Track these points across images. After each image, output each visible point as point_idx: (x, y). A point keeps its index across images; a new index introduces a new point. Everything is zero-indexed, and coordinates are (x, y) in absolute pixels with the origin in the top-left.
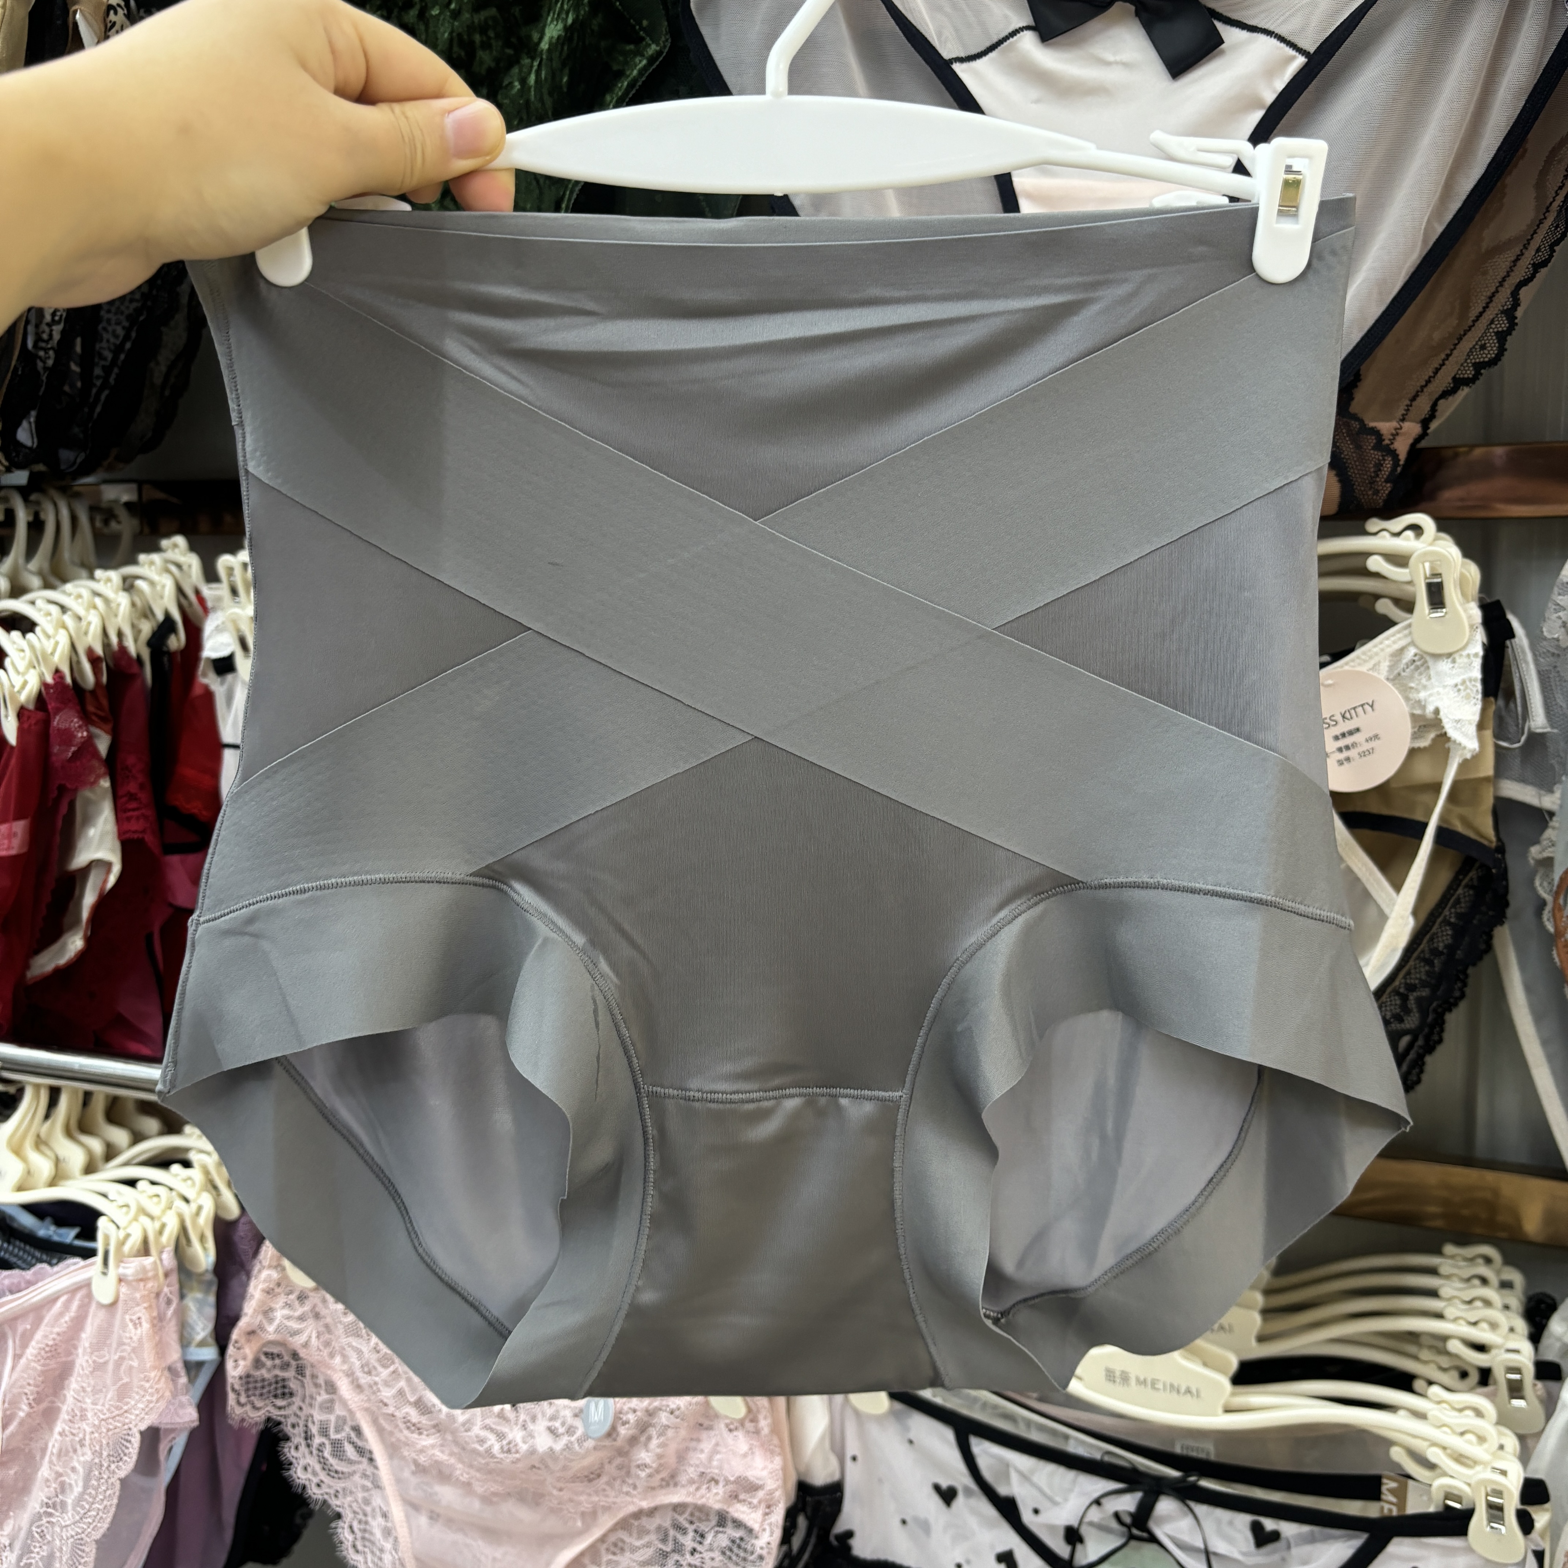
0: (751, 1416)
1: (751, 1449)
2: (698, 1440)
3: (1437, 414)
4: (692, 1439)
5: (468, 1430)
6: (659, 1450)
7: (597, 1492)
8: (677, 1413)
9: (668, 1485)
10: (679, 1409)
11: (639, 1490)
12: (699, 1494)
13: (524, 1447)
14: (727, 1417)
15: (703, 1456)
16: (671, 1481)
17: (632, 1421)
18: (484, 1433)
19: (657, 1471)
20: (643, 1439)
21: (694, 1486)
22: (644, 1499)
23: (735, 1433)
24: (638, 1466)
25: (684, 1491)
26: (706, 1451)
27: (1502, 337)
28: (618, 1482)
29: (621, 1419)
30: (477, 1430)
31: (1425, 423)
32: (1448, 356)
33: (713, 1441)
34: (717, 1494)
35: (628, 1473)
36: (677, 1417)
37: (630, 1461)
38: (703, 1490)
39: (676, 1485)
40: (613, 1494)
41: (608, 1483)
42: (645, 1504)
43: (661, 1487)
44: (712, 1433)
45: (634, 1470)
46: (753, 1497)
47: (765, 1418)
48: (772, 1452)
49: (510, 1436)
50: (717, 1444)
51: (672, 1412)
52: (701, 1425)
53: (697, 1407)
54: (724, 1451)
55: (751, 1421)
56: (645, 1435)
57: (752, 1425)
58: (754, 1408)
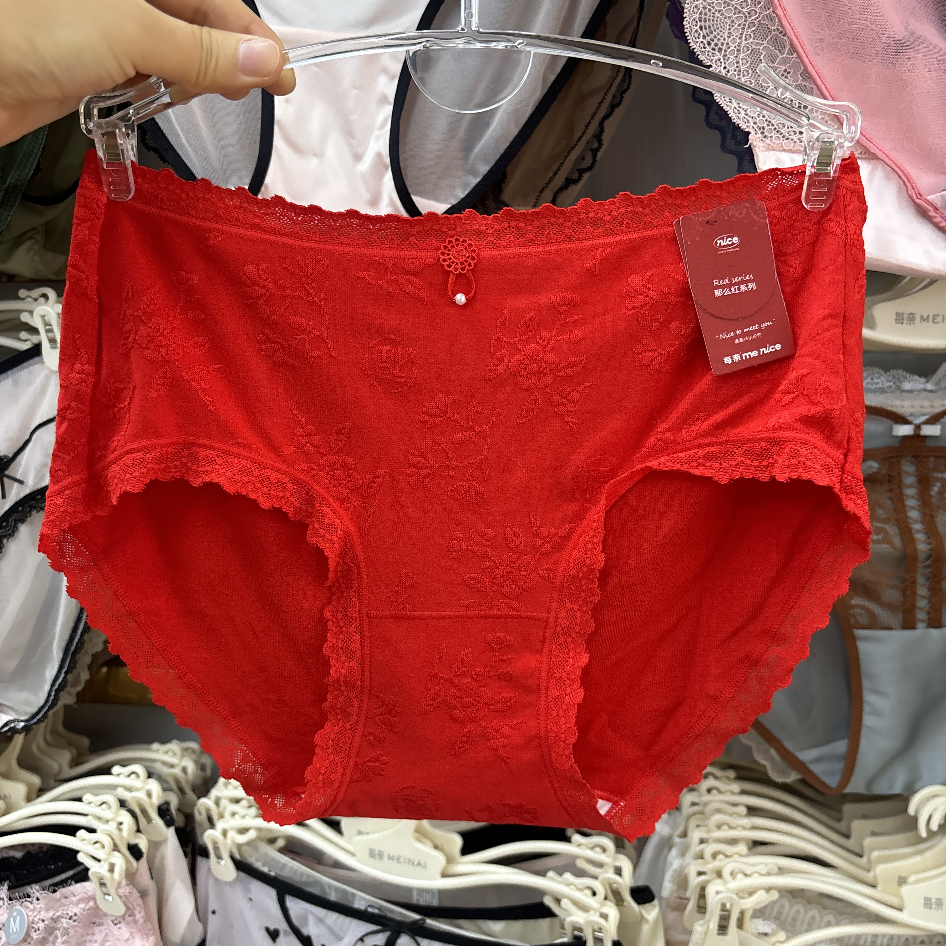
0: (129, 912)
1: (131, 935)
2: (93, 934)
4: (88, 934)
8: (74, 918)
10: (75, 915)
14: (112, 916)
15: (96, 945)
17: (41, 929)
20: (51, 939)
23: (119, 926)
26: (99, 941)
27: (594, 153)
29: (33, 928)
32: (562, 164)
33: (104, 934)
36: (75, 921)
44: (102, 928)
47: (140, 912)
50: (106, 935)
51: (71, 918)
52: (94, 923)
53: (90, 912)
54: (111, 939)
55: (130, 916)
56: (53, 936)
57: (131, 918)
58: (131, 907)
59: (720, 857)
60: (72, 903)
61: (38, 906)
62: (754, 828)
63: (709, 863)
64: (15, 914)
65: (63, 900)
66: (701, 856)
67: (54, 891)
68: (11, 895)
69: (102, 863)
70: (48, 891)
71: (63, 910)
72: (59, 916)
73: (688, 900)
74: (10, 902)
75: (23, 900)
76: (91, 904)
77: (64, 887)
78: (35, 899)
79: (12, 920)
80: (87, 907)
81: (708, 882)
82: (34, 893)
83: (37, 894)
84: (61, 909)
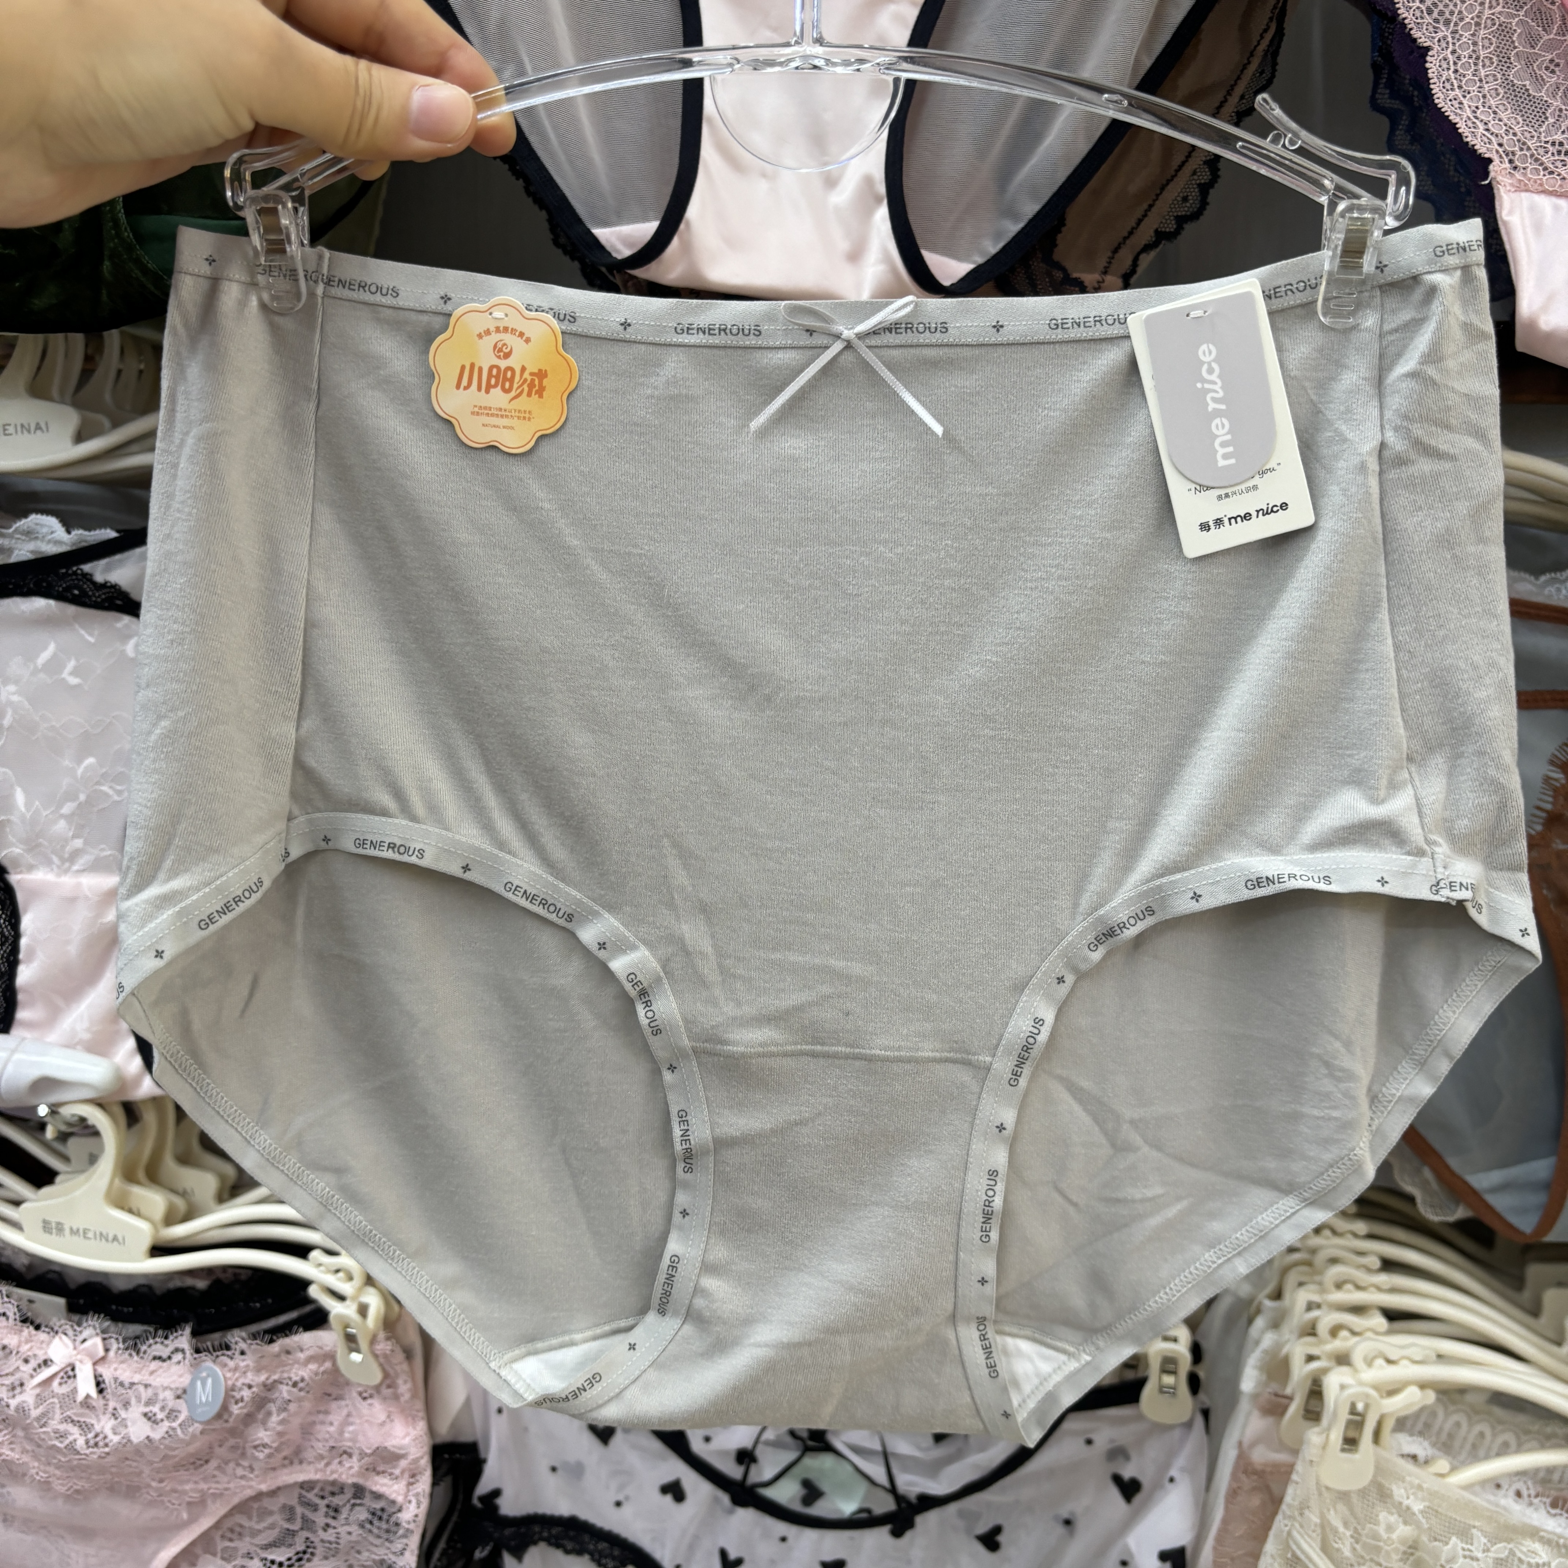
0: (388, 1381)
1: (389, 1417)
2: (327, 1412)
3: (1138, 268)
4: (319, 1412)
5: (44, 1425)
6: (280, 1428)
7: (205, 1480)
8: (301, 1385)
9: (291, 1463)
10: (303, 1380)
11: (256, 1473)
12: (329, 1470)
13: (116, 1439)
14: (359, 1385)
15: (332, 1429)
16: (295, 1458)
17: (246, 1399)
18: (62, 1427)
19: (278, 1450)
20: (260, 1416)
21: (323, 1463)
22: (264, 1481)
23: (369, 1401)
24: (255, 1447)
25: (311, 1468)
26: (336, 1423)
27: (1204, 190)
28: (232, 1465)
29: (233, 1397)
30: (55, 1423)
31: (1127, 279)
32: (1151, 206)
33: (345, 1412)
34: (351, 1468)
35: (243, 1455)
36: (301, 1390)
37: (246, 1442)
38: (334, 1465)
39: (301, 1462)
40: (226, 1479)
41: (219, 1468)
42: (264, 1487)
43: (284, 1466)
44: (343, 1403)
45: (250, 1451)
46: (394, 1467)
47: (405, 1382)
48: (414, 1418)
49: (98, 1428)
50: (349, 1415)
51: (295, 1385)
52: (329, 1395)
53: (325, 1376)
54: (358, 1421)
55: (389, 1387)
56: (263, 1412)
57: (390, 1391)
58: (391, 1372)
59: (1344, 1333)
60: (297, 1362)
61: (242, 1364)
62: (1393, 1290)
63: (1326, 1342)
64: (204, 1374)
65: (284, 1357)
66: (1311, 1330)
67: (271, 1341)
68: (199, 1345)
69: (348, 1302)
70: (262, 1340)
71: (283, 1372)
72: (275, 1381)
73: (1290, 1398)
74: (196, 1356)
75: (219, 1353)
76: (328, 1365)
77: (287, 1336)
78: (237, 1353)
79: (199, 1383)
80: (322, 1369)
81: (1325, 1371)
82: (236, 1343)
83: (243, 1345)
84: (280, 1370)
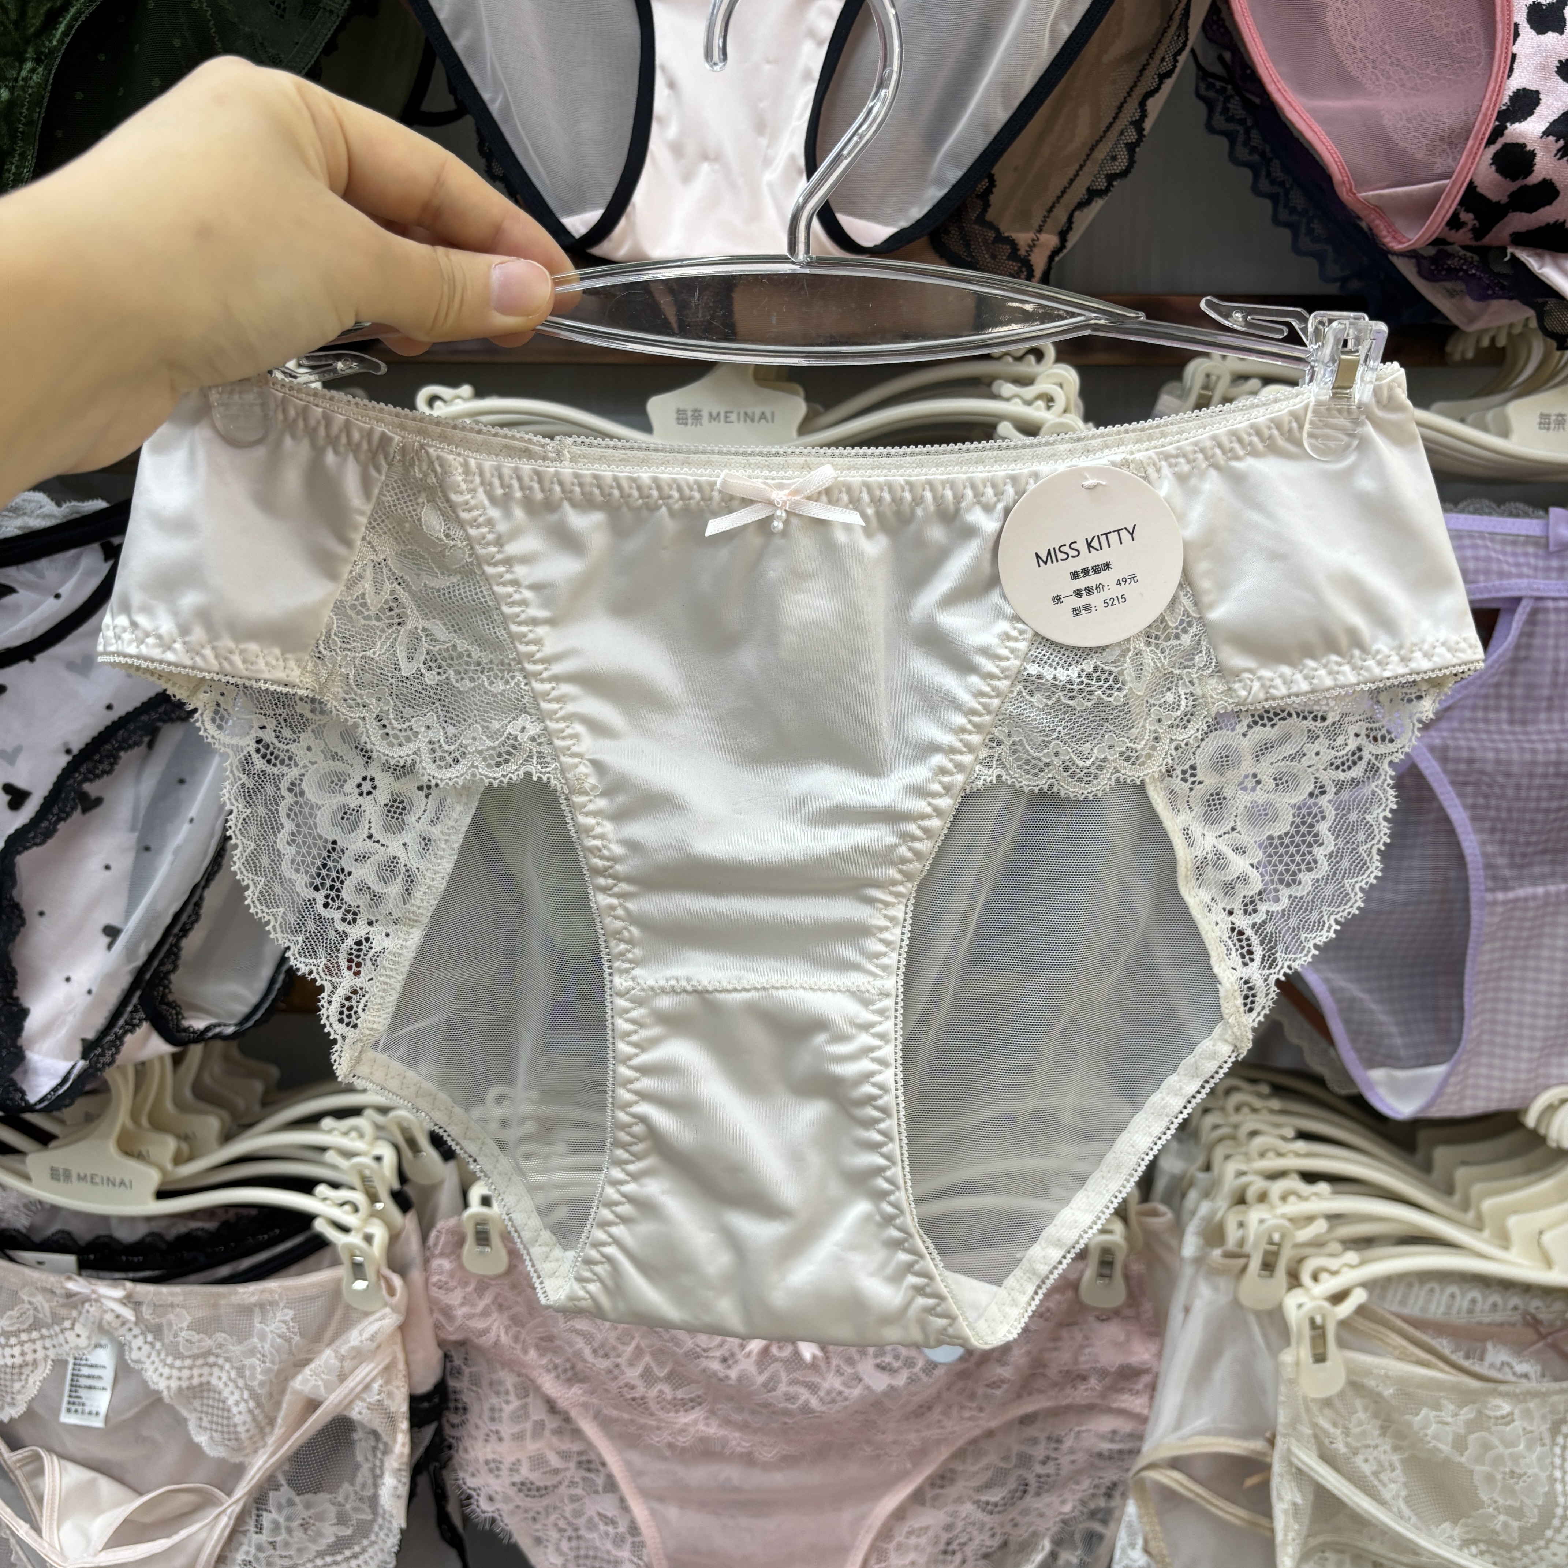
3: (1074, 226)
27: (1131, 148)
31: (1063, 236)
32: (1081, 167)
